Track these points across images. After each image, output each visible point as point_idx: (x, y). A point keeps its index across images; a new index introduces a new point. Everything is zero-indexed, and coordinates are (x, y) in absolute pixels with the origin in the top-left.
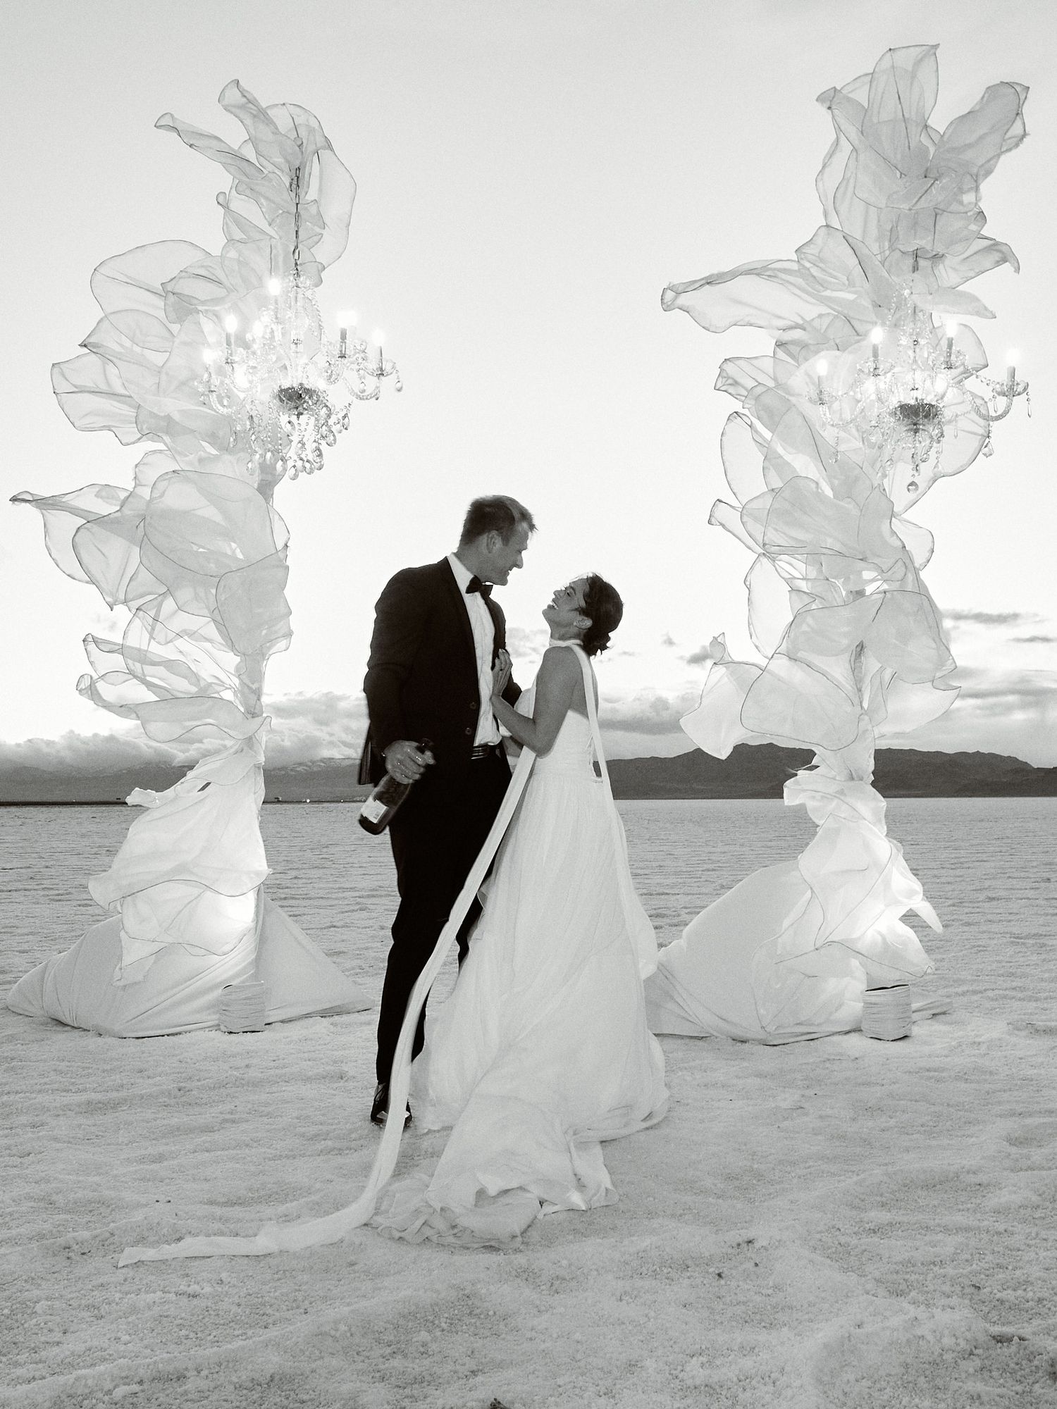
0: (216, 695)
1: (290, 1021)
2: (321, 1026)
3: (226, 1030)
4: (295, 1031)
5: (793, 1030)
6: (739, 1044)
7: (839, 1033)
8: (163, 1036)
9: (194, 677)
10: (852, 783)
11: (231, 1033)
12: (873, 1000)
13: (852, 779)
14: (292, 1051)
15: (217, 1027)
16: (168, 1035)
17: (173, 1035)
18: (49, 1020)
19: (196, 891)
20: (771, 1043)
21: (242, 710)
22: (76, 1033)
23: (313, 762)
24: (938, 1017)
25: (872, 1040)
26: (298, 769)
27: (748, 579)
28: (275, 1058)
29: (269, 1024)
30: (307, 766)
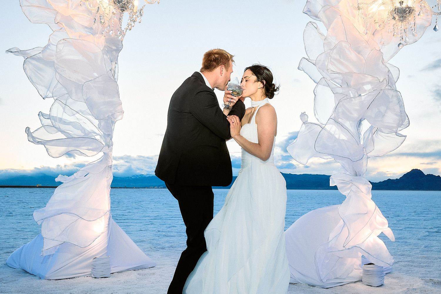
0: (93, 137)
1: (121, 272)
2: (134, 275)
3: (94, 277)
4: (123, 278)
5: (334, 281)
6: (311, 287)
7: (352, 282)
8: (67, 279)
9: (83, 130)
10: (356, 177)
11: (96, 278)
12: (368, 269)
13: (357, 175)
14: (121, 289)
15: (90, 275)
16: (69, 278)
17: (71, 278)
18: (22, 270)
19: (75, 218)
20: (326, 288)
21: (104, 144)
22: (31, 277)
23: (137, 176)
24: (388, 275)
25: (367, 286)
26: (132, 178)
27: (316, 90)
28: (113, 292)
29: (112, 273)
30: (135, 177)
